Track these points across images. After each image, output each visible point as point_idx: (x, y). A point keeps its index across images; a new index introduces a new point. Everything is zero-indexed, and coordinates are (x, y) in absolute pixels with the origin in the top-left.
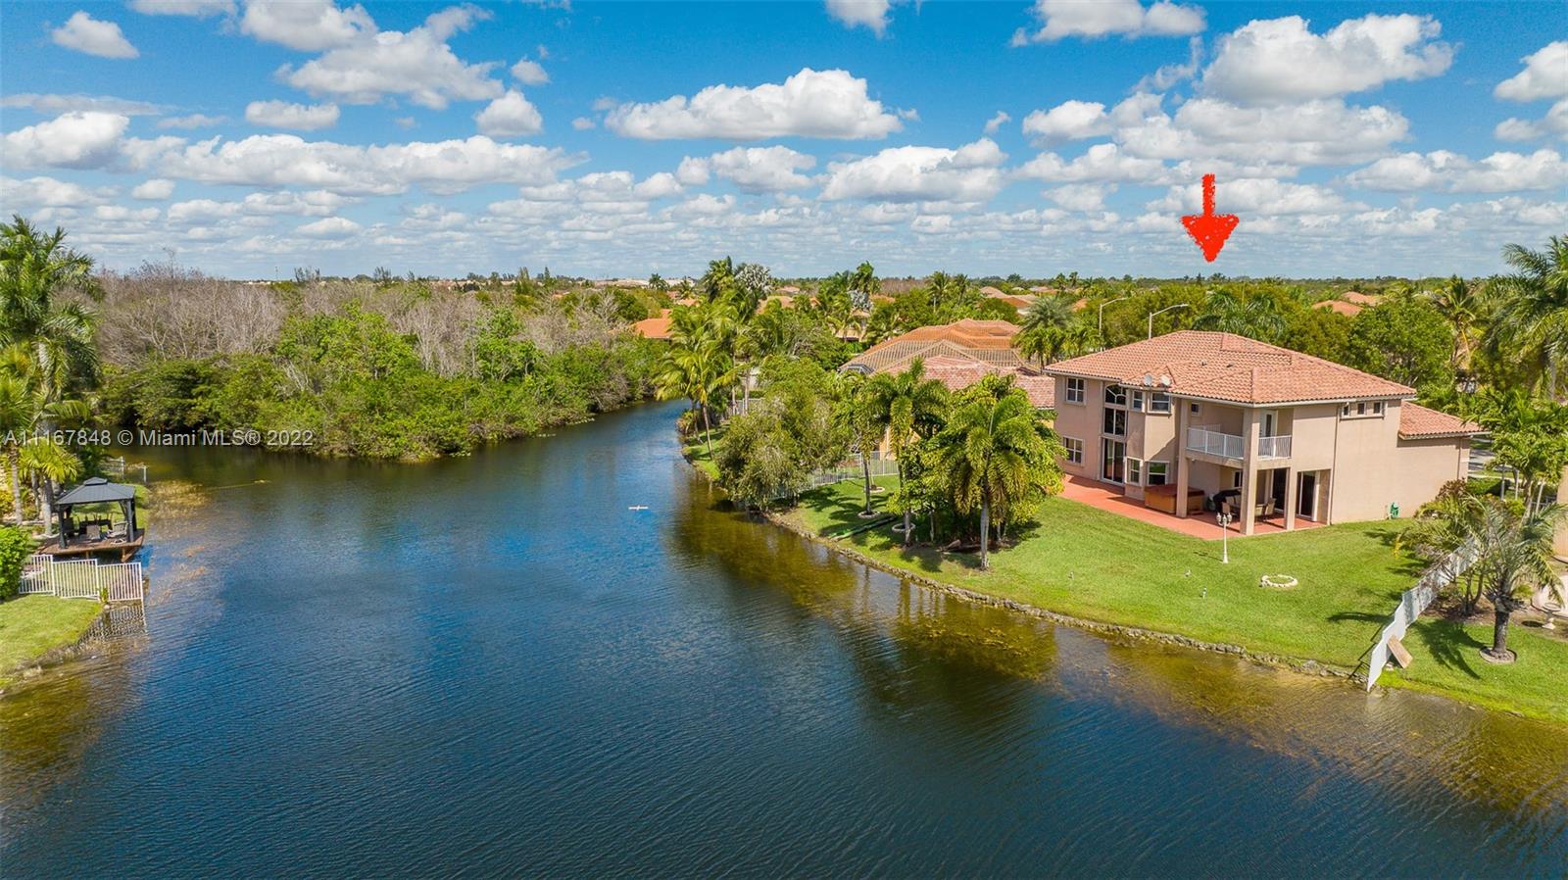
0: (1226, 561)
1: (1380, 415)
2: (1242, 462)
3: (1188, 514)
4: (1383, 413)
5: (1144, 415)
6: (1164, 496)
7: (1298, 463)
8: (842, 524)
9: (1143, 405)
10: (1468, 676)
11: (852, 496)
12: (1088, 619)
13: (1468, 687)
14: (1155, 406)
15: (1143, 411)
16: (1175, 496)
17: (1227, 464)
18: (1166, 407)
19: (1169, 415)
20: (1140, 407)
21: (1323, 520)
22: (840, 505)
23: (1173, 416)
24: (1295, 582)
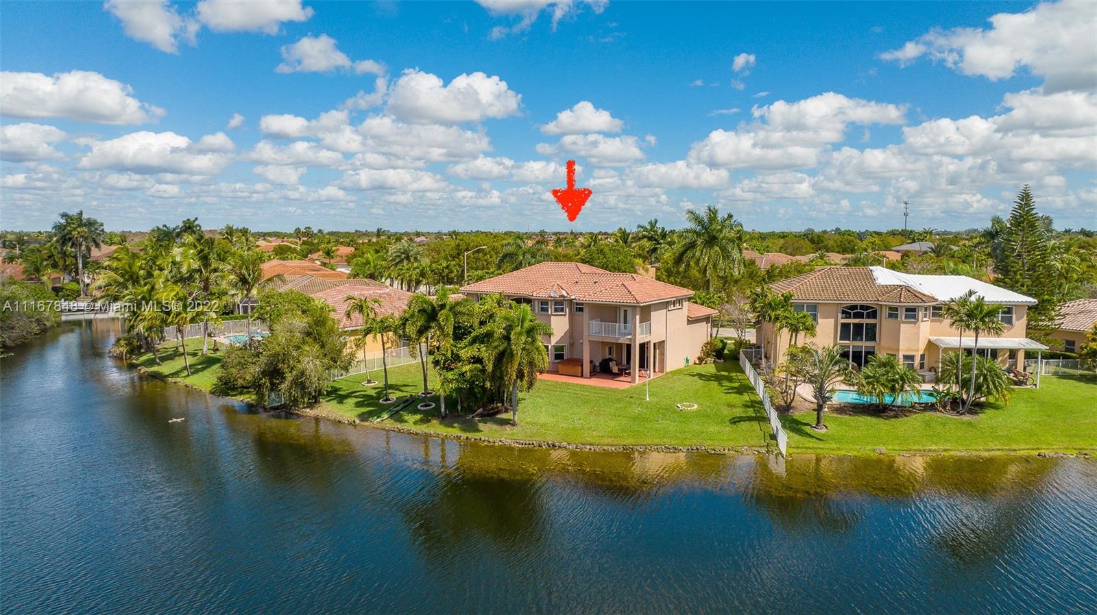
0: (648, 399)
1: (680, 307)
2: (630, 339)
3: (590, 376)
4: (682, 306)
5: (549, 316)
6: (574, 366)
7: (654, 339)
8: (372, 411)
9: (550, 310)
10: (817, 441)
11: (359, 390)
12: (607, 445)
13: (821, 446)
14: (556, 310)
15: (550, 313)
16: (582, 365)
17: (619, 342)
18: (562, 310)
19: (565, 315)
20: (548, 311)
21: (662, 370)
22: (356, 397)
23: (567, 315)
24: (696, 406)
